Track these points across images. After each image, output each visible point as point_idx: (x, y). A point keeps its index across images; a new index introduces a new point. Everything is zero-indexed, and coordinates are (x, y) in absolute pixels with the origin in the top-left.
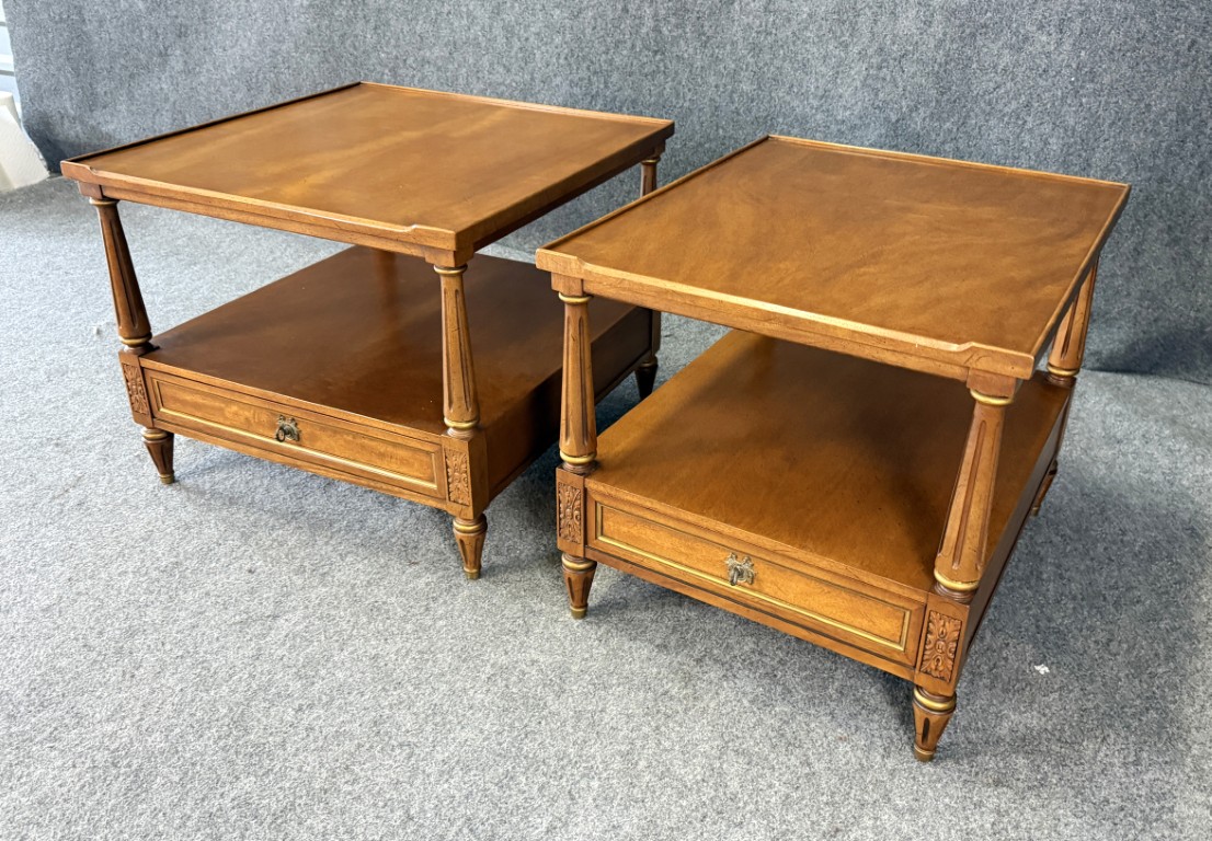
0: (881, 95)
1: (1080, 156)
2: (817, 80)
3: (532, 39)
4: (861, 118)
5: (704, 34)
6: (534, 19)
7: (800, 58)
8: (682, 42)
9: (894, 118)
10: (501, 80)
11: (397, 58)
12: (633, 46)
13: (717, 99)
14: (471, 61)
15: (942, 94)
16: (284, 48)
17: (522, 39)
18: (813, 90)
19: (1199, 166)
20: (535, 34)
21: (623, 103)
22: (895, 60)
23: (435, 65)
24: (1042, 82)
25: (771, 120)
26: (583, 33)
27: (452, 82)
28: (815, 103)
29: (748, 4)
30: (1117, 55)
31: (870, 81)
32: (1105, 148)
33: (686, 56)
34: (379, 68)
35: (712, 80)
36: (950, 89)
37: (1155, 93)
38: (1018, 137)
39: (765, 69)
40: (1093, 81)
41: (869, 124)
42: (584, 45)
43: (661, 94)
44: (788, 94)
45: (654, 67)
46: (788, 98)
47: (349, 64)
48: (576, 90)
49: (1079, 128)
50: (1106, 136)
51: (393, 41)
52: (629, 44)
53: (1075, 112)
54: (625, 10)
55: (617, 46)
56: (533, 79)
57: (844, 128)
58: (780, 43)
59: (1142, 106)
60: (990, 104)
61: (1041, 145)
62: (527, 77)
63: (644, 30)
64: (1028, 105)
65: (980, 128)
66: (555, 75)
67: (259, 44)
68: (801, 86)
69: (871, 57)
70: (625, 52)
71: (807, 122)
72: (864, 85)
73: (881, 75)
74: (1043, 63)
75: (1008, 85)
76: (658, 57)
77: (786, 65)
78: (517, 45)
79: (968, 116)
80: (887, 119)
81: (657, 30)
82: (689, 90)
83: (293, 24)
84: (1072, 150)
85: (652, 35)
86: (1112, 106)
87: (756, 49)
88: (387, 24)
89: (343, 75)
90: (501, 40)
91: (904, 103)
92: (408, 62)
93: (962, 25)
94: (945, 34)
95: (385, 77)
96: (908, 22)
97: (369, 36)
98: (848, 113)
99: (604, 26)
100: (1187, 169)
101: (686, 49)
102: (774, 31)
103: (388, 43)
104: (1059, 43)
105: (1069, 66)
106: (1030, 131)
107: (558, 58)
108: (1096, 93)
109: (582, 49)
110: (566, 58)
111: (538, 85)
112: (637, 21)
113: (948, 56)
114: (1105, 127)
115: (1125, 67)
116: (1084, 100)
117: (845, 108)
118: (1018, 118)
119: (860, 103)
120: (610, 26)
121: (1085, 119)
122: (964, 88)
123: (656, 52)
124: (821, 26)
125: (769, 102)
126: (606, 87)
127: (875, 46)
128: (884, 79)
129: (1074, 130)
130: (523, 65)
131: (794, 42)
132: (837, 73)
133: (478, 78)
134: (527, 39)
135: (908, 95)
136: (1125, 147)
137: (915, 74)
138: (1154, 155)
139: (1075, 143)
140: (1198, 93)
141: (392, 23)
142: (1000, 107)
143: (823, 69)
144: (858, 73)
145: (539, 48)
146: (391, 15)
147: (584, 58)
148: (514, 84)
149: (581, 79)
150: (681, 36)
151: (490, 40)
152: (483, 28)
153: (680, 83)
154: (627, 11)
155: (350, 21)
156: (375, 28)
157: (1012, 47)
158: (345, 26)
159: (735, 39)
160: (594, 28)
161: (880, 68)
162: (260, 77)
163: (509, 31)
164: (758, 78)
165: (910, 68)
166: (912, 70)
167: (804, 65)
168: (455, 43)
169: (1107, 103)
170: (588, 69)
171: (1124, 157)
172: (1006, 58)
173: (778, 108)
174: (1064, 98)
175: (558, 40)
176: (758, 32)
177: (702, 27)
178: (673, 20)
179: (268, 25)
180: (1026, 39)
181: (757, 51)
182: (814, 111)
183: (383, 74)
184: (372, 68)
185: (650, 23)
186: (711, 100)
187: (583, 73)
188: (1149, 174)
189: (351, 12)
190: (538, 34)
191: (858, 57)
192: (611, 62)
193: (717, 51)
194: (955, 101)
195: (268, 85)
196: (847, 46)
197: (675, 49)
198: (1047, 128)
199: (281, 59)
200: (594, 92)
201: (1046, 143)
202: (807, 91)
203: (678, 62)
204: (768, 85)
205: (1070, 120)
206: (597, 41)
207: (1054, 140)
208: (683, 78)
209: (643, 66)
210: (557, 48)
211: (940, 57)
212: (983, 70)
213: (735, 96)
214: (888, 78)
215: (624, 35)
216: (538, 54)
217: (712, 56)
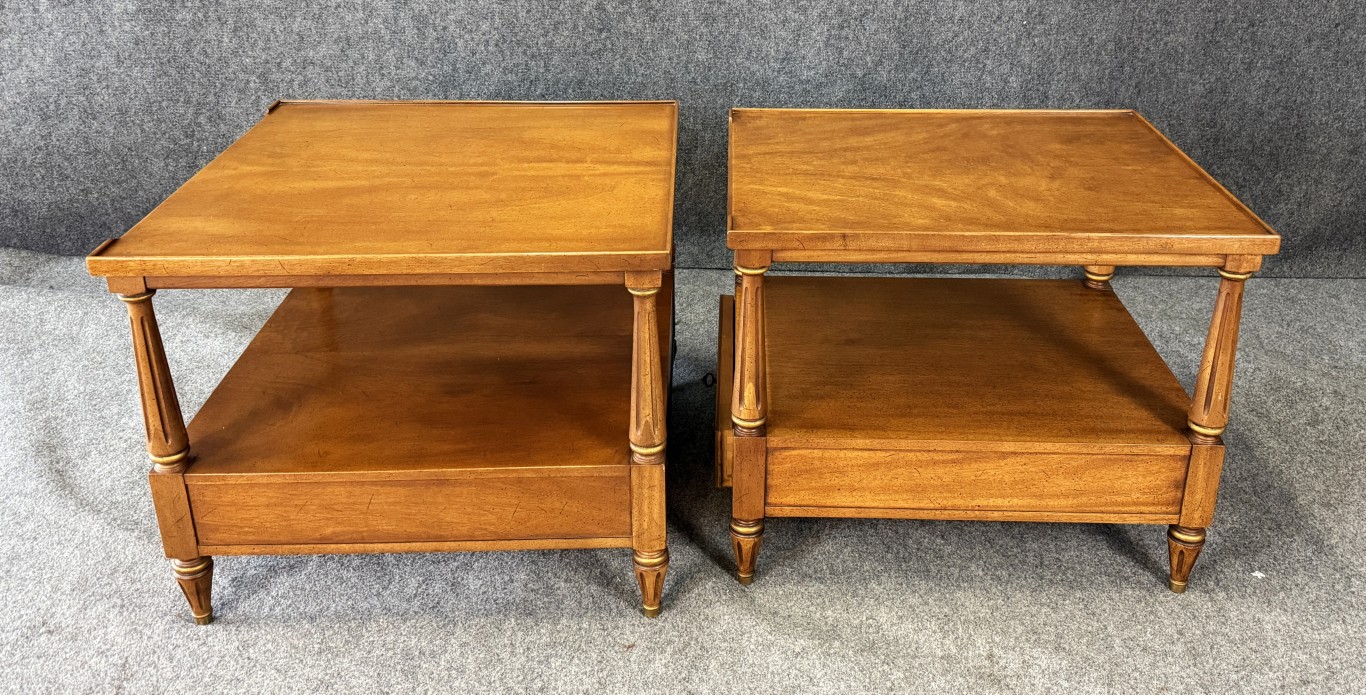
0: (845, 53)
1: (1038, 90)
2: (777, 44)
3: (452, 28)
4: (826, 76)
5: (652, 8)
7: (756, 24)
8: (629, 19)
9: (860, 74)
10: (414, 75)
11: (267, 62)
12: (575, 27)
13: (672, 71)
14: (372, 57)
15: (904, 47)
16: (99, 64)
17: (439, 28)
18: (773, 54)
19: (1136, 87)
20: (455, 22)
21: (567, 86)
22: (856, 19)
23: (322, 65)
24: (996, 28)
25: (731, 86)
26: (516, 17)
27: (347, 83)
28: (777, 66)
31: (832, 42)
32: (1058, 81)
33: (634, 31)
34: (241, 76)
35: (664, 52)
36: (911, 42)
37: (1096, 26)
38: (980, 79)
39: (721, 37)
40: (1042, 23)
41: (836, 81)
42: (516, 30)
43: (610, 72)
44: (748, 59)
45: (600, 45)
46: (747, 64)
47: (197, 75)
48: (510, 77)
49: (1035, 65)
50: (1058, 70)
51: (261, 44)
52: (570, 25)
53: (1030, 51)
55: (556, 28)
56: (455, 70)
58: (735, 11)
59: (1086, 40)
60: (950, 52)
61: (1002, 84)
62: (448, 69)
63: (586, 9)
64: (986, 50)
65: (943, 75)
66: (484, 64)
67: (59, 62)
68: (759, 50)
69: (831, 18)
70: (566, 33)
72: (827, 45)
73: (844, 33)
74: (996, 9)
75: (966, 33)
76: (604, 35)
77: (742, 32)
78: (432, 34)
79: (930, 65)
80: (853, 76)
81: (599, 7)
82: (641, 65)
83: (113, 37)
84: (1030, 86)
85: (595, 13)
86: (1061, 42)
87: (709, 19)
88: (252, 24)
89: (189, 88)
90: (410, 35)
91: (868, 59)
92: (284, 65)
95: (252, 85)
97: (226, 40)
98: (812, 73)
99: (540, 9)
100: (1127, 90)
101: (634, 24)
103: (253, 46)
105: (1020, 11)
106: (991, 72)
107: (487, 46)
108: (1046, 33)
109: (516, 34)
110: (497, 45)
111: (462, 75)
113: (907, 11)
114: (1057, 63)
115: (1068, 8)
116: (1036, 41)
117: (809, 68)
118: (978, 62)
119: (824, 63)
121: (1039, 57)
122: (924, 40)
123: (601, 31)
125: (727, 69)
126: (547, 70)
127: (835, 8)
128: (847, 38)
129: (1030, 68)
130: (441, 56)
131: (750, 10)
132: (799, 35)
133: (383, 75)
134: (445, 28)
135: (872, 51)
136: (1076, 78)
137: (876, 31)
138: (1100, 81)
139: (1033, 79)
140: (1129, 24)
141: (258, 22)
142: (960, 53)
143: (784, 34)
144: (822, 33)
145: (461, 37)
146: (256, 14)
147: (519, 43)
148: (431, 78)
149: (517, 65)
150: (627, 12)
151: (394, 32)
152: (385, 21)
153: (630, 59)
155: (197, 25)
156: (235, 31)
158: (192, 32)
159: (686, 10)
160: (528, 12)
161: (841, 28)
162: (63, 102)
163: (421, 22)
164: (713, 45)
165: (871, 25)
166: (874, 28)
167: (763, 31)
168: (348, 39)
169: (1057, 41)
170: (525, 53)
171: (1076, 86)
173: (738, 74)
174: (1018, 40)
175: (485, 27)
179: (73, 38)
181: (710, 21)
182: (776, 73)
183: (248, 82)
184: (233, 76)
186: (665, 72)
187: (520, 59)
188: (1098, 99)
189: (200, 15)
190: (460, 22)
191: (818, 20)
192: (550, 44)
193: (667, 24)
194: (917, 53)
195: (76, 111)
196: (806, 10)
197: (621, 25)
198: (1006, 68)
199: (95, 78)
200: (532, 78)
201: (1006, 82)
202: (767, 56)
203: (626, 38)
204: (724, 53)
205: (1026, 59)
206: (533, 24)
207: (1013, 78)
208: (633, 53)
209: (588, 45)
210: (484, 34)
211: (900, 15)
212: (941, 21)
213: (691, 67)
214: (850, 37)
215: (564, 16)
216: (460, 43)
217: (662, 29)
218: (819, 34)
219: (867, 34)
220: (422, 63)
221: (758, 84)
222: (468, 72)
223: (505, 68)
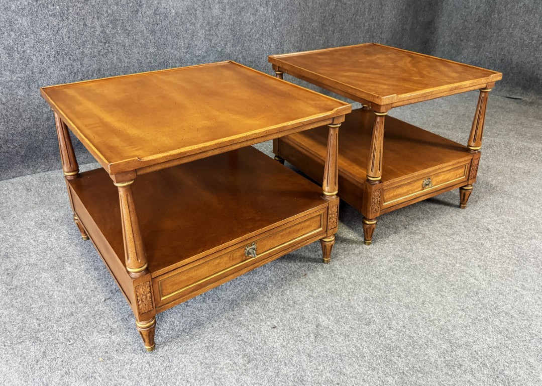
0: (213, 41)
2: (184, 41)
3: (28, 51)
4: (206, 52)
5: (127, 30)
6: (27, 39)
7: (174, 32)
8: (117, 36)
9: (219, 49)
10: (10, 79)
12: (93, 43)
13: (140, 59)
15: (234, 36)
17: (21, 52)
18: (183, 45)
20: (30, 47)
21: (93, 73)
22: (215, 26)
24: (265, 25)
26: (63, 41)
28: (185, 51)
29: (145, 13)
30: (284, 11)
31: (207, 37)
32: (286, 44)
33: (120, 42)
35: (135, 50)
36: (236, 34)
37: (294, 22)
39: (159, 40)
40: (279, 22)
41: (210, 54)
42: (64, 48)
43: (112, 63)
44: (172, 49)
45: (106, 51)
48: (64, 72)
50: (286, 40)
52: (91, 42)
53: (277, 33)
54: (85, 25)
55: (84, 45)
56: (33, 73)
57: (199, 58)
58: (164, 28)
59: (292, 27)
60: (250, 37)
62: (29, 73)
63: (97, 33)
64: (262, 34)
65: (249, 47)
66: (49, 67)
68: (177, 44)
69: (205, 27)
70: (89, 46)
71: (183, 60)
72: (205, 38)
73: (211, 33)
74: (263, 18)
75: (255, 28)
76: (107, 45)
77: (168, 37)
78: (17, 56)
79: (244, 43)
80: (217, 51)
81: (103, 32)
82: (126, 57)
84: (278, 47)
85: (101, 34)
86: (285, 29)
87: (153, 32)
91: (222, 43)
93: (236, 8)
94: (231, 13)
96: (216, 11)
98: (200, 52)
99: (75, 35)
101: (120, 38)
102: (160, 23)
104: (267, 10)
106: (265, 43)
107: (49, 57)
108: (281, 26)
110: (54, 57)
112: (92, 30)
113: (233, 21)
114: (285, 37)
115: (286, 15)
116: (278, 29)
118: (260, 40)
119: (205, 47)
120: (78, 34)
121: (279, 35)
122: (241, 33)
123: (105, 43)
124: (182, 17)
125: (164, 54)
126: (82, 66)
127: (206, 22)
128: (213, 35)
129: (277, 40)
130: (24, 67)
131: (171, 26)
132: (193, 36)
134: (24, 52)
135: (223, 39)
136: (291, 42)
137: (224, 30)
138: (297, 43)
139: (278, 44)
140: (303, 20)
142: (254, 37)
143: (186, 35)
144: (202, 34)
145: (34, 55)
147: (66, 54)
148: (20, 79)
149: (66, 66)
150: (116, 32)
153: (120, 55)
154: (86, 25)
157: (253, 14)
159: (142, 29)
160: (69, 37)
161: (210, 31)
164: (156, 44)
165: (221, 28)
166: (222, 29)
167: (177, 35)
170: (70, 59)
171: (291, 45)
172: (252, 19)
173: (168, 56)
174: (272, 29)
175: (47, 48)
176: (153, 25)
177: (125, 26)
178: (110, 26)
180: (257, 10)
181: (154, 33)
182: (185, 54)
185: (99, 29)
186: (137, 60)
187: (67, 62)
191: (200, 28)
192: (82, 53)
193: (135, 36)
194: (239, 39)
196: (195, 24)
197: (114, 39)
198: (270, 41)
200: (75, 71)
201: (270, 46)
202: (180, 46)
203: (117, 45)
204: (162, 47)
205: (276, 37)
206: (72, 44)
207: (272, 45)
208: (121, 52)
209: (100, 51)
210: (47, 52)
211: (231, 22)
212: (246, 24)
213: (148, 55)
214: (214, 34)
215: (87, 38)
216: (34, 58)
217: (133, 39)
218: (201, 34)
219: (220, 32)
220: (13, 72)
221: (178, 60)
222: (40, 73)
223: (61, 68)
